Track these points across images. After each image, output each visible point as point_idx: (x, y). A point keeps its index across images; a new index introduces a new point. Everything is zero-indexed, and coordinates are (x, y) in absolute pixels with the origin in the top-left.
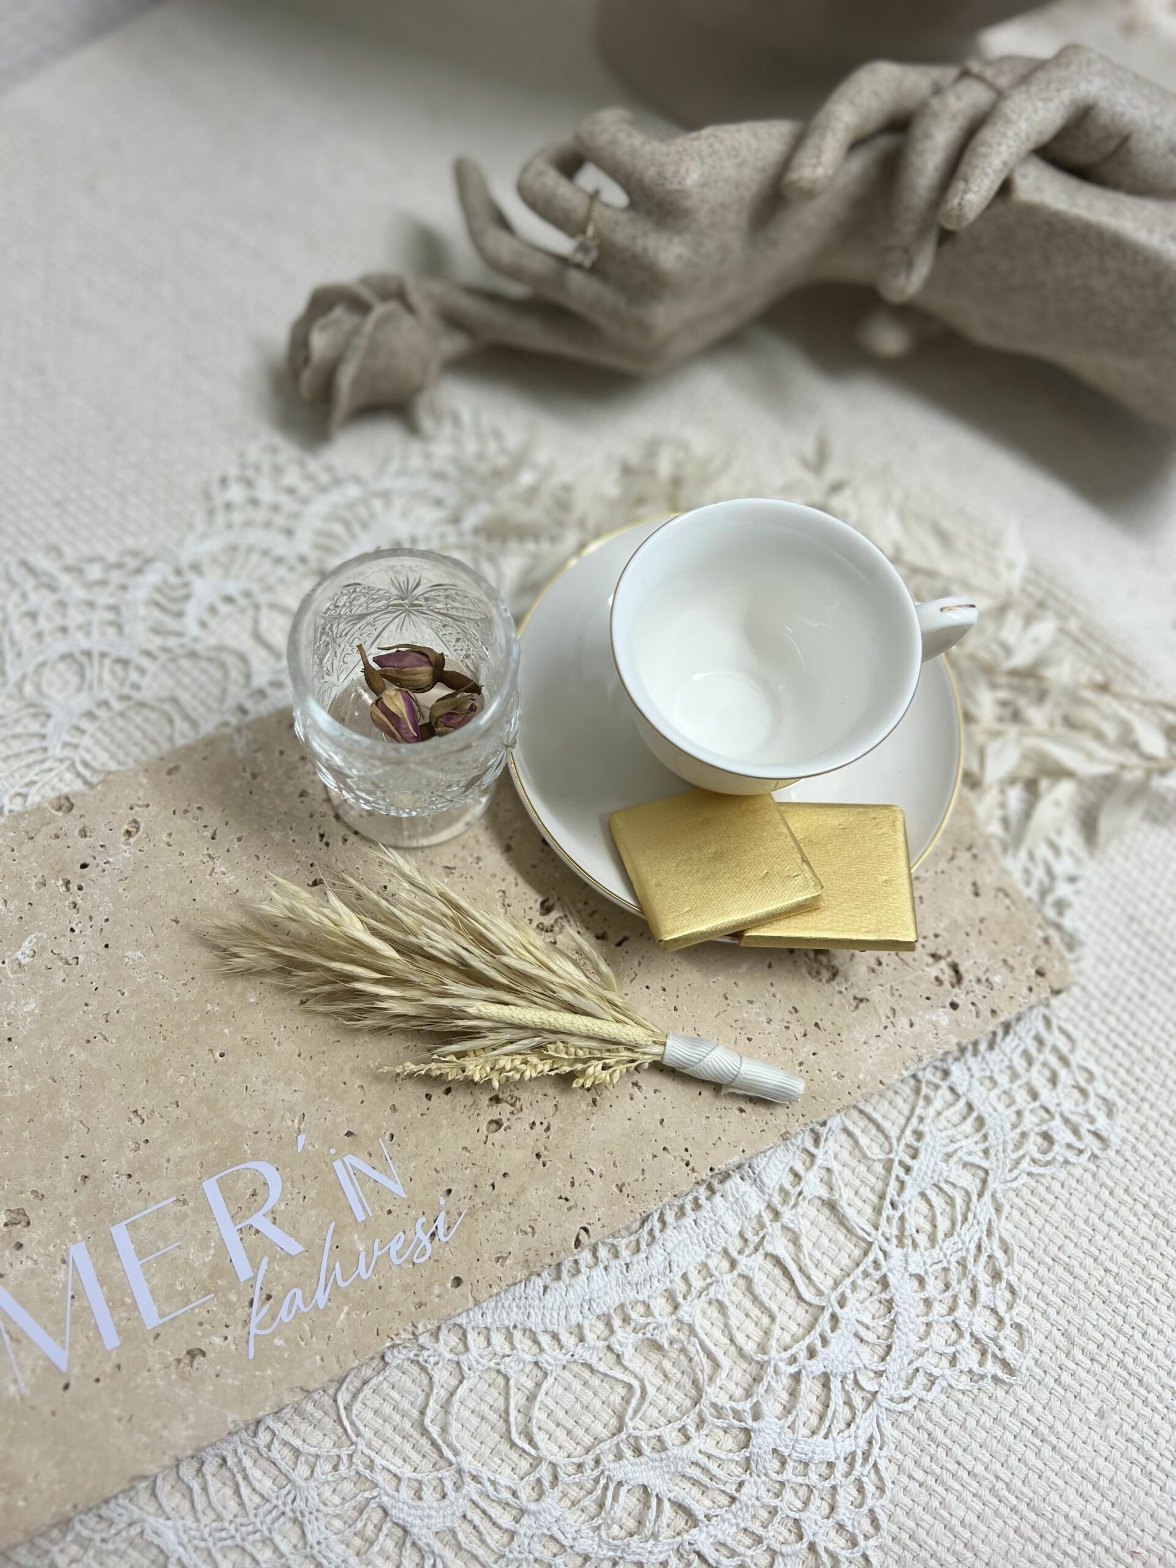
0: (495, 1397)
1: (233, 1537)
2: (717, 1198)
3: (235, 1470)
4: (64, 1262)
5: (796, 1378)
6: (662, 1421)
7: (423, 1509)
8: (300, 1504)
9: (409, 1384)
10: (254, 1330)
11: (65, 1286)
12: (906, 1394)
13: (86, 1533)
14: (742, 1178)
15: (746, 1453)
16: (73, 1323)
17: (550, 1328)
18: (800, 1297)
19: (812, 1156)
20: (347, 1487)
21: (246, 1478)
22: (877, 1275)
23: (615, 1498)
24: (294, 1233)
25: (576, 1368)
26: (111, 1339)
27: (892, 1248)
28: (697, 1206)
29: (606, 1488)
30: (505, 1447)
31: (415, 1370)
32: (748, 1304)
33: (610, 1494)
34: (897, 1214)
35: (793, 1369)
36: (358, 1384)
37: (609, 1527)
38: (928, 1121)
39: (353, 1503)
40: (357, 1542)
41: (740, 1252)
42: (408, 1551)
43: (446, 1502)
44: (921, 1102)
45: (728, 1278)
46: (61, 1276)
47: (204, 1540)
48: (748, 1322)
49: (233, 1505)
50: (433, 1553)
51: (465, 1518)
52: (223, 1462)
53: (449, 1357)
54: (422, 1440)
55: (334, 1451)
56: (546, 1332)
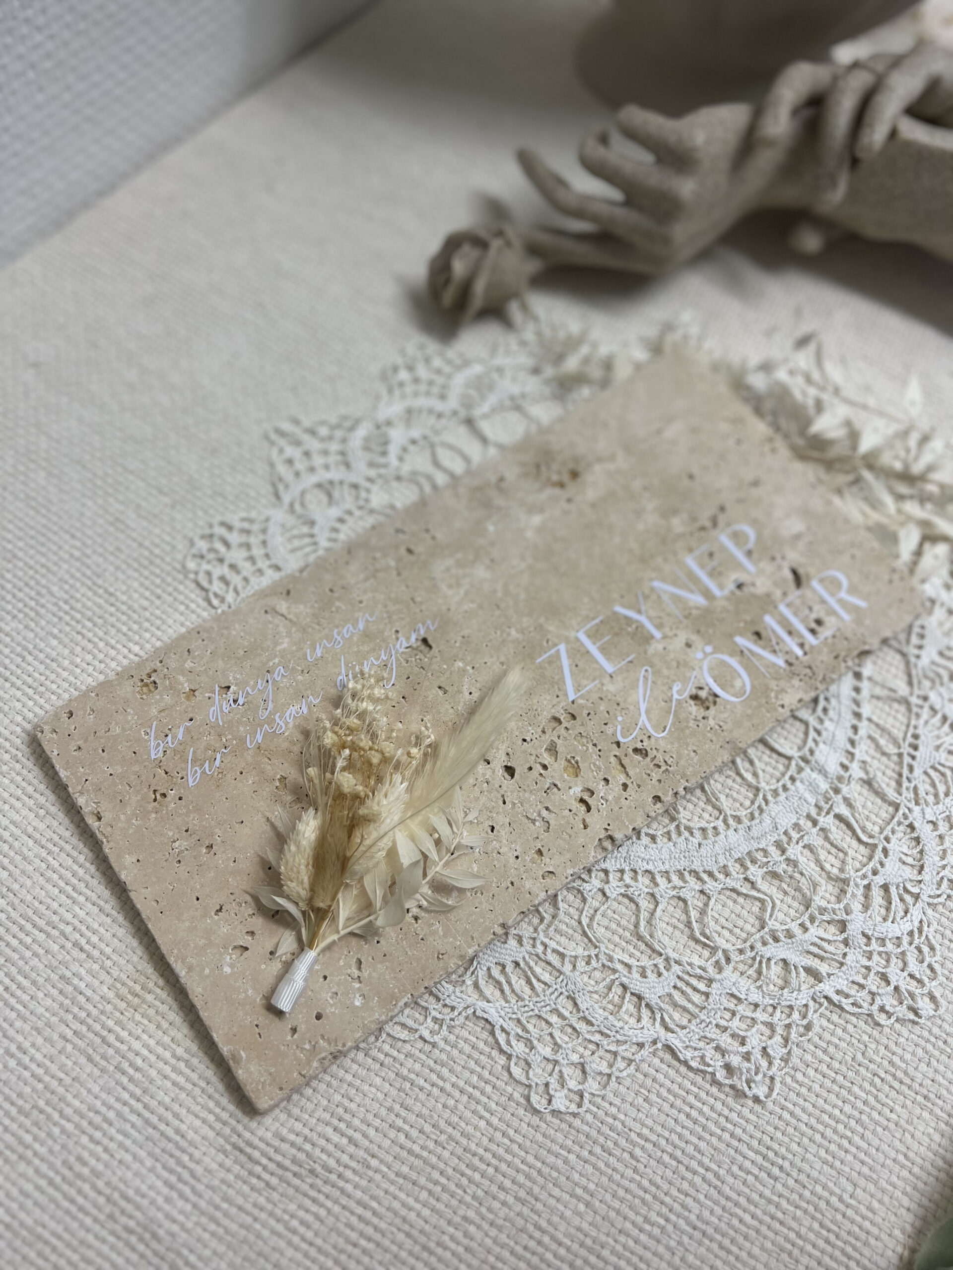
0: (678, 913)
1: (532, 1010)
2: (798, 783)
3: (526, 968)
5: (868, 887)
6: (789, 920)
7: (649, 983)
8: (571, 987)
9: (624, 909)
12: (938, 892)
14: (812, 770)
15: (844, 935)
17: (707, 869)
18: (860, 841)
19: (852, 755)
20: (597, 974)
21: (533, 973)
22: (907, 822)
23: (768, 967)
25: (728, 893)
27: (912, 805)
28: (785, 788)
29: (760, 962)
30: (692, 944)
31: (626, 901)
32: (828, 846)
33: (764, 965)
34: (912, 785)
35: (866, 882)
36: (592, 912)
37: (768, 984)
38: (921, 727)
39: (604, 983)
40: (611, 1007)
41: (819, 814)
42: (644, 1010)
43: (662, 978)
44: (913, 717)
45: (815, 831)
47: (514, 1013)
48: (830, 856)
49: (527, 990)
50: (661, 1009)
51: (675, 987)
52: (517, 964)
53: (647, 890)
54: (640, 943)
55: (586, 953)
56: (705, 872)
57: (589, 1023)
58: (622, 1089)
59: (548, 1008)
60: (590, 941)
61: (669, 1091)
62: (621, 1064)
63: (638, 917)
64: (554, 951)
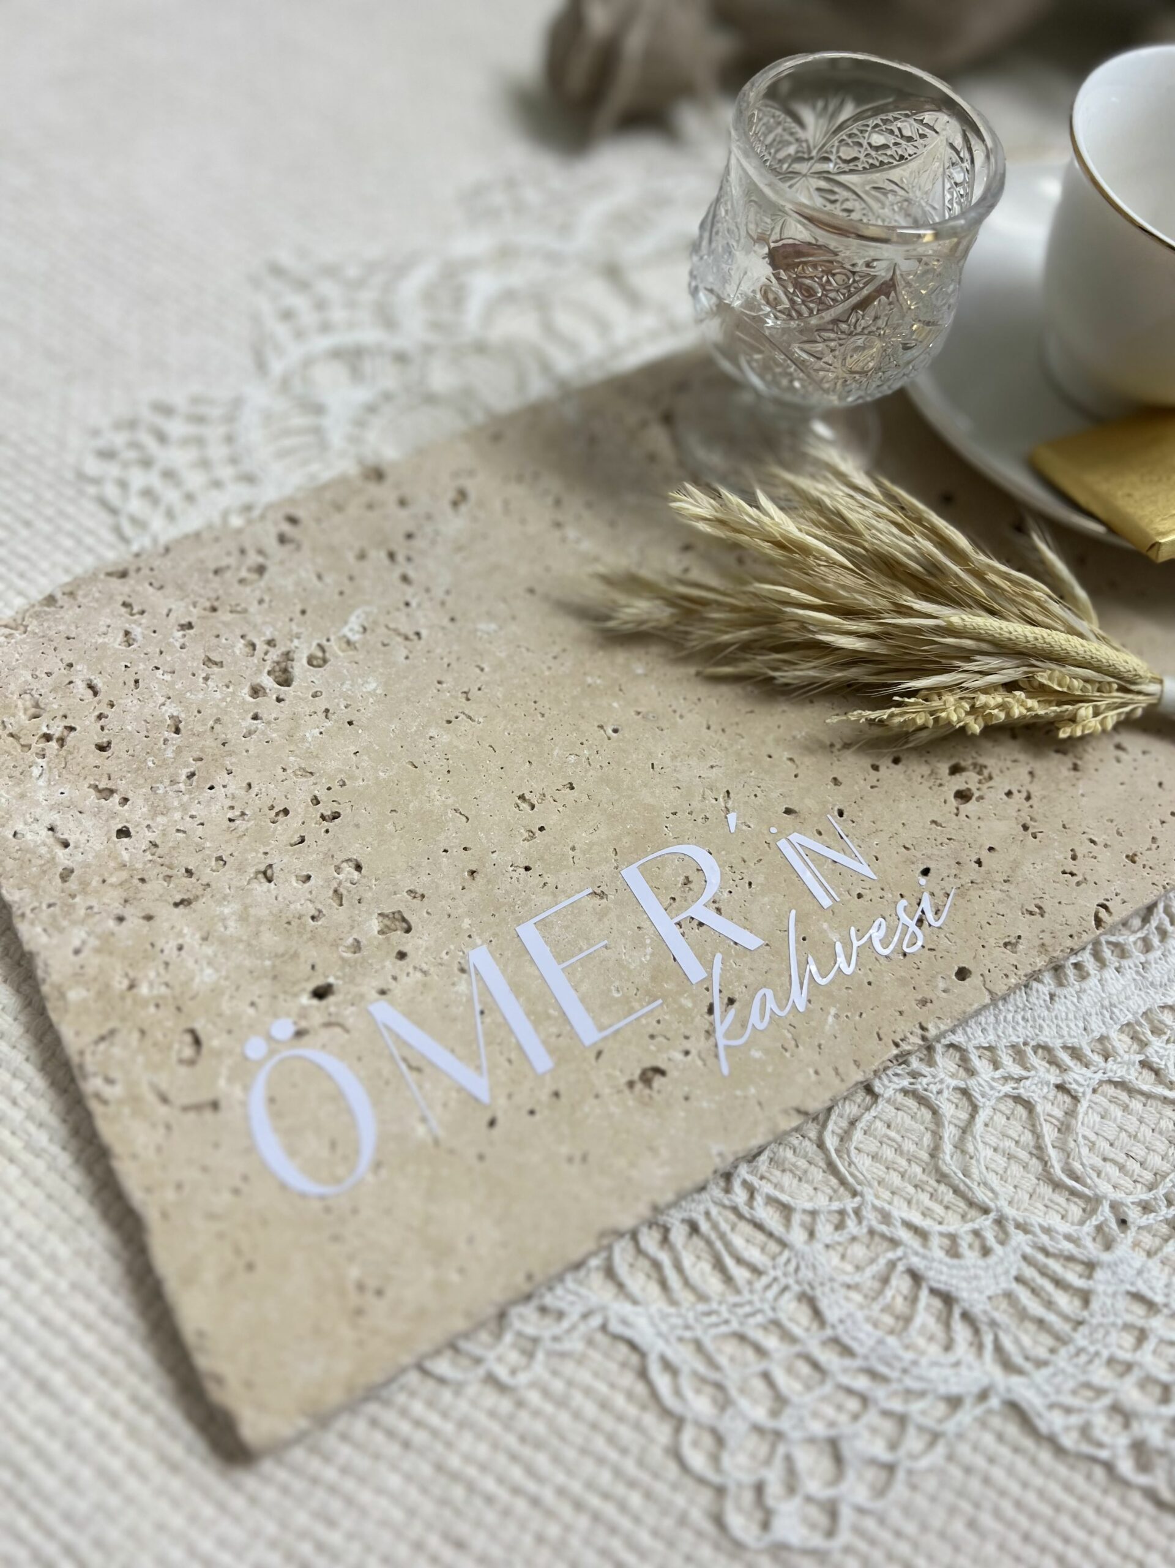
0: (1018, 1129)
1: (727, 1322)
3: (713, 1236)
4: (463, 970)
7: (967, 1269)
8: (806, 1274)
9: (908, 1120)
10: (722, 1042)
11: (470, 1000)
13: (530, 1330)
16: (488, 1044)
17: (1070, 1042)
20: (858, 1251)
21: (728, 1245)
24: (747, 923)
25: (1111, 1090)
26: (542, 1061)
30: (1046, 1190)
31: (911, 1103)
36: (844, 1124)
39: (874, 1269)
40: (888, 1320)
42: (958, 1326)
43: (992, 1260)
46: (462, 987)
47: (687, 1327)
49: (716, 1280)
50: (993, 1324)
51: (1019, 1279)
52: (694, 1228)
53: (954, 1083)
54: (942, 1188)
55: (836, 1206)
56: (1065, 1048)
57: (847, 1351)
58: (921, 1502)
59: (759, 1318)
60: (843, 1182)
61: (1019, 1505)
62: (913, 1442)
63: (937, 1137)
64: (771, 1200)
